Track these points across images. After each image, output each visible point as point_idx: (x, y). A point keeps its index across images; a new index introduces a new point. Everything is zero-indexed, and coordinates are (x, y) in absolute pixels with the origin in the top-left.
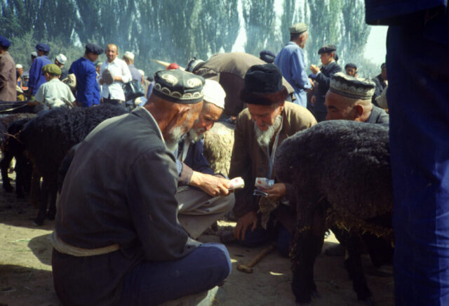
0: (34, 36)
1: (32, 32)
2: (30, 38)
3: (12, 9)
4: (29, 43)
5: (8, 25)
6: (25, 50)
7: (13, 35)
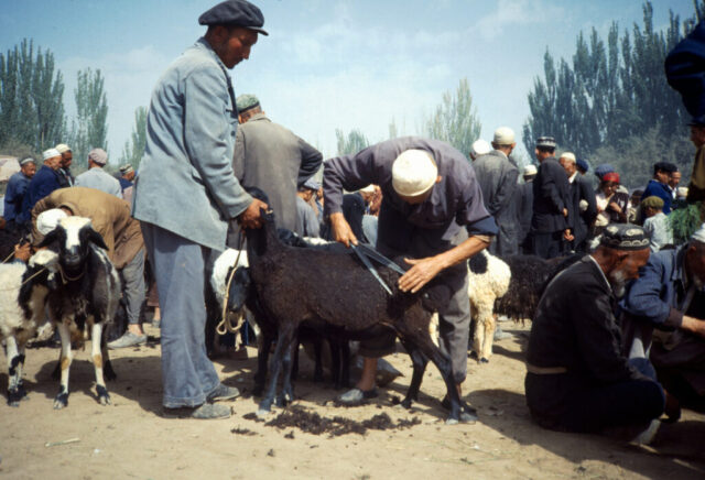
0: (662, 132)
1: (658, 125)
2: (654, 135)
3: (630, 95)
4: (654, 142)
5: (623, 120)
6: (646, 154)
7: (631, 132)
